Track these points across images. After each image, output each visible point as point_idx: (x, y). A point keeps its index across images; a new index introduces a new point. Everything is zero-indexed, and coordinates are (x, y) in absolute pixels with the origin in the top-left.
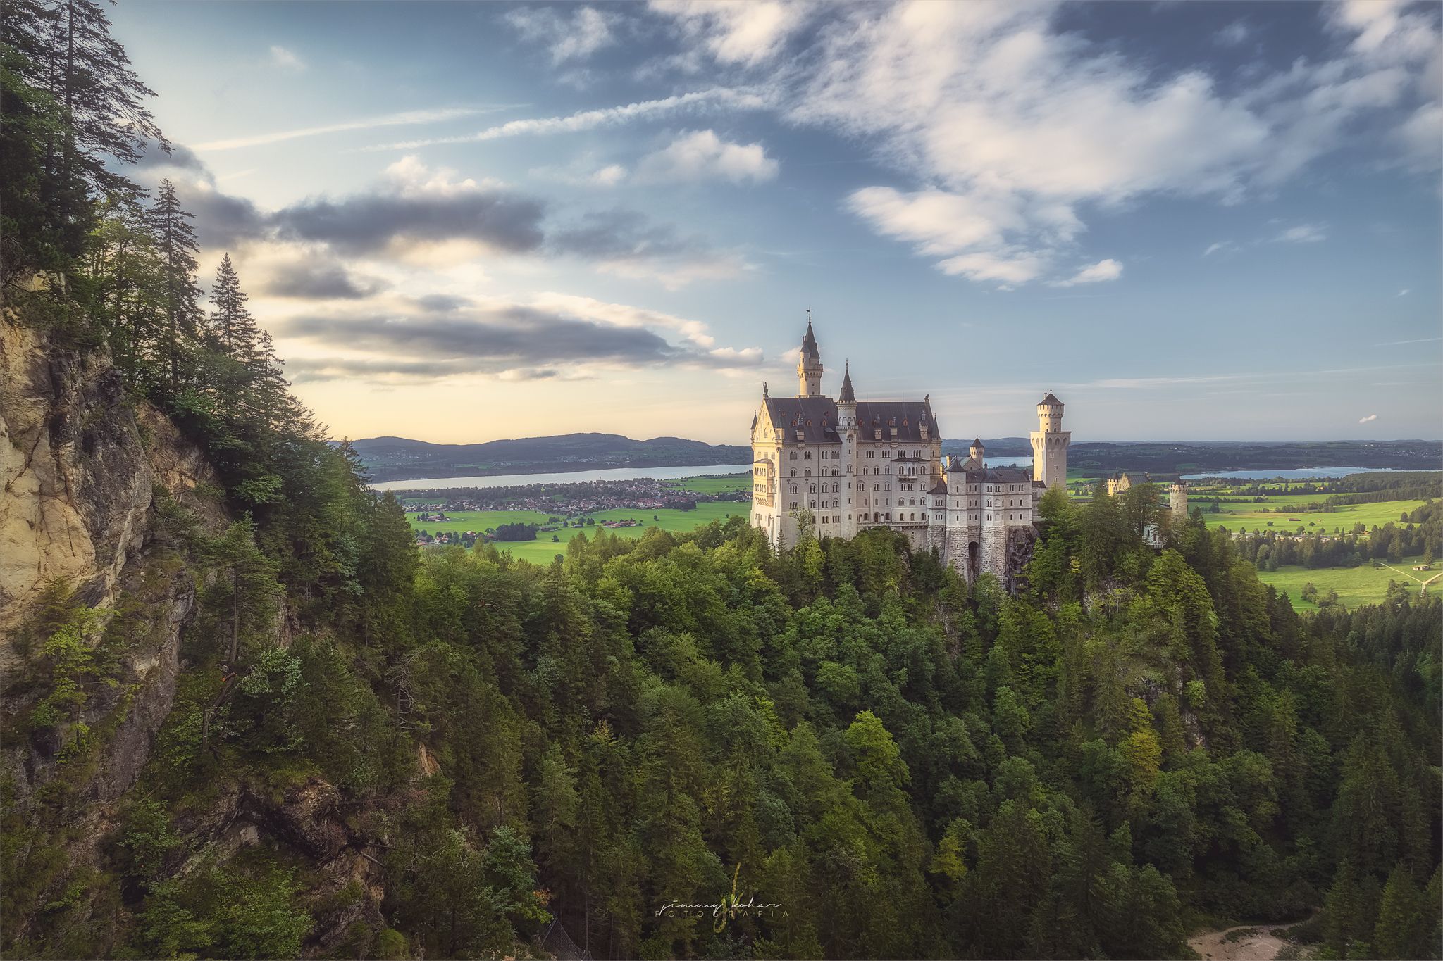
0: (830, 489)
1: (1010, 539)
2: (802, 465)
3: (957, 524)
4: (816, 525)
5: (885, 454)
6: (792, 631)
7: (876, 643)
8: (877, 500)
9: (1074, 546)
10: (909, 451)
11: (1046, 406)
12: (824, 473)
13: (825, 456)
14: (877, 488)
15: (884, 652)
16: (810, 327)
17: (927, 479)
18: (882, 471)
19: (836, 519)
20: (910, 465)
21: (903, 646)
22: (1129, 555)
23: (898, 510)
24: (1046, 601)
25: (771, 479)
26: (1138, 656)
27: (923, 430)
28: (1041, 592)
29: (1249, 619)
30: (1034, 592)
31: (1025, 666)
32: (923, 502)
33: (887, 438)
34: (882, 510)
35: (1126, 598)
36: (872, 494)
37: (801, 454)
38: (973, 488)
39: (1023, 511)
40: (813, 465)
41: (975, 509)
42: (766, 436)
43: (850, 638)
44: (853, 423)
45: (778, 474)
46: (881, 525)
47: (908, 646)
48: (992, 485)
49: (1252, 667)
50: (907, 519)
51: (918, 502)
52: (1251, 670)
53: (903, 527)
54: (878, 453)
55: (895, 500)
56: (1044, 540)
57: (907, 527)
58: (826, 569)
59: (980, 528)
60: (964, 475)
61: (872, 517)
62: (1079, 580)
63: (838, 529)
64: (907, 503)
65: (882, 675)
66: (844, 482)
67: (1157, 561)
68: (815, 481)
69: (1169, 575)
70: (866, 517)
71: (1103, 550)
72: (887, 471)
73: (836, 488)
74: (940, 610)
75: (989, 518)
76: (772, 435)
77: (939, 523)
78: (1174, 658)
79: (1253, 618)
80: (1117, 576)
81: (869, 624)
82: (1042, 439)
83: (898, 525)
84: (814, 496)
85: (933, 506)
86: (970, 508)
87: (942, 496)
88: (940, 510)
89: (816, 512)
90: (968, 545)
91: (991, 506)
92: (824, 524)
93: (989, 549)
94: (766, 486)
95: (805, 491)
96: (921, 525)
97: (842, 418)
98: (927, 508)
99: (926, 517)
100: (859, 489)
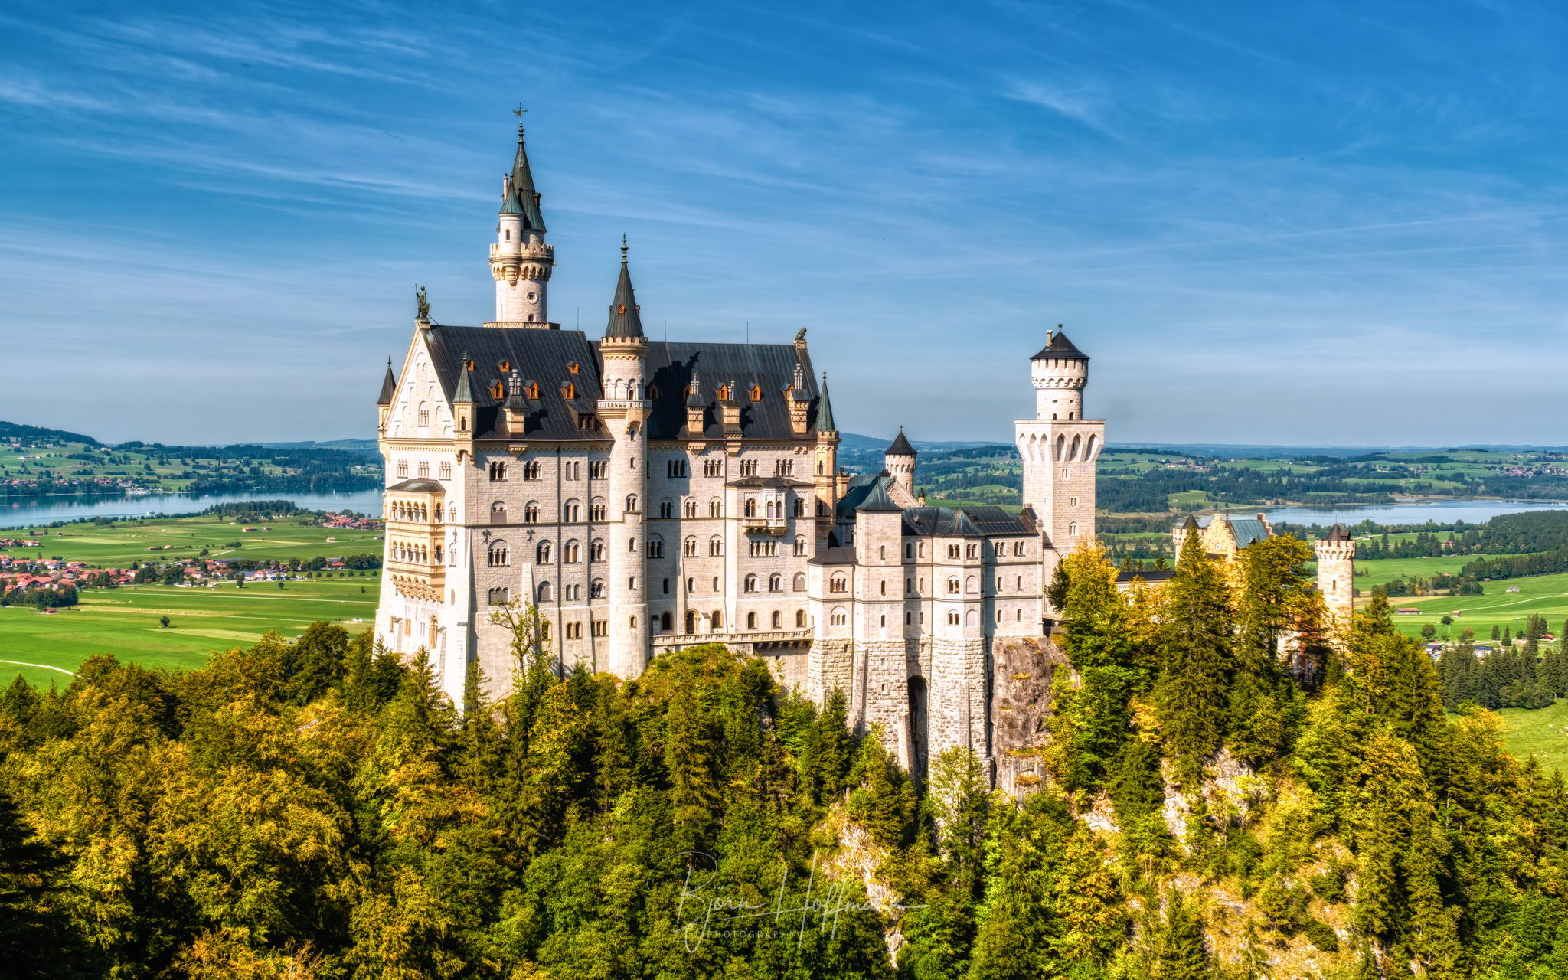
0: (583, 554)
1: (997, 667)
2: (516, 494)
3: (882, 635)
4: (553, 645)
5: (713, 470)
8: (691, 581)
10: (766, 462)
11: (1052, 362)
12: (571, 515)
13: (571, 474)
14: (691, 549)
16: (523, 153)
17: (807, 528)
18: (703, 510)
19: (599, 629)
20: (769, 496)
22: (1262, 699)
24: (1081, 811)
25: (439, 532)
27: (797, 411)
28: (1070, 790)
30: (1058, 791)
32: (798, 585)
33: (716, 431)
34: (704, 602)
36: (680, 566)
37: (515, 470)
38: (915, 548)
39: (1025, 602)
40: (541, 494)
41: (920, 599)
42: (422, 420)
44: (640, 393)
45: (461, 519)
46: (703, 641)
48: (962, 543)
50: (764, 624)
51: (787, 585)
53: (756, 645)
54: (695, 466)
55: (737, 579)
57: (765, 644)
59: (930, 645)
60: (896, 519)
61: (679, 622)
62: (1153, 760)
63: (604, 654)
64: (762, 584)
66: (619, 536)
68: (549, 534)
70: (667, 621)
71: (1209, 689)
72: (716, 510)
73: (597, 552)
74: (852, 839)
75: (954, 619)
76: (444, 420)
77: (838, 633)
82: (1044, 437)
83: (745, 640)
84: (548, 572)
85: (824, 594)
86: (909, 595)
87: (848, 569)
88: (842, 604)
89: (553, 613)
90: (906, 684)
91: (957, 592)
92: (570, 641)
93: (952, 692)
94: (424, 547)
95: (526, 560)
96: (797, 638)
97: (613, 381)
98: (810, 598)
99: (809, 619)
100: (652, 553)
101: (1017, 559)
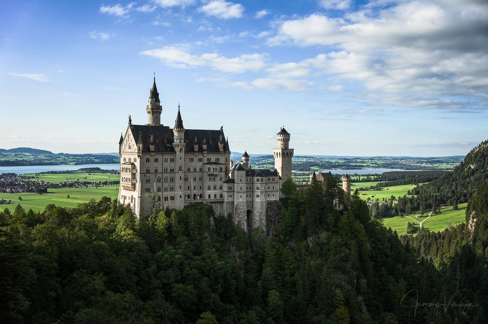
0: (169, 180)
1: (268, 208)
2: (153, 166)
3: (241, 200)
4: (161, 202)
5: (200, 160)
6: (154, 267)
7: (203, 270)
8: (195, 187)
9: (301, 211)
10: (213, 158)
11: (281, 135)
12: (166, 171)
13: (166, 160)
14: (195, 179)
15: (208, 276)
16: (155, 84)
17: (223, 174)
18: (198, 170)
19: (173, 198)
20: (214, 166)
21: (218, 271)
22: (329, 215)
23: (208, 192)
24: (288, 241)
25: (134, 175)
26: (337, 268)
27: (221, 146)
28: (285, 236)
29: (381, 245)
30: (282, 237)
31: (280, 278)
32: (221, 188)
33: (201, 150)
34: (197, 192)
35: (328, 238)
36: (192, 184)
37: (152, 159)
38: (249, 179)
39: (275, 192)
40: (158, 166)
41: (250, 191)
42: (130, 148)
43: (188, 269)
44: (183, 141)
45: (139, 171)
46: (198, 201)
47: (222, 271)
48: (260, 178)
49: (384, 269)
50: (212, 197)
51: (218, 187)
52: (384, 271)
53: (210, 202)
54: (196, 159)
55: (206, 186)
56: (286, 208)
57: (213, 202)
58: (169, 228)
59: (252, 202)
60: (244, 172)
61: (192, 196)
62: (305, 229)
63: (174, 204)
64: (212, 188)
65: (208, 290)
66: (177, 176)
67: (342, 217)
68: (160, 175)
69: (348, 225)
70: (189, 196)
71: (317, 212)
72: (201, 170)
73: (172, 180)
74: (233, 249)
75: (258, 196)
76: (135, 147)
77: (230, 199)
78: (353, 268)
79: (383, 245)
80: (324, 226)
81: (198, 260)
82: (280, 153)
83: (208, 201)
84: (160, 184)
85: (227, 190)
86: (247, 191)
87: (232, 184)
88: (231, 192)
89: (161, 194)
90: (246, 212)
91: (259, 190)
92: (165, 201)
93: (257, 213)
94: (130, 178)
95: (154, 182)
96: (220, 201)
97: (176, 139)
98: (223, 191)
99: (223, 196)
100: (185, 180)
101: (273, 182)
